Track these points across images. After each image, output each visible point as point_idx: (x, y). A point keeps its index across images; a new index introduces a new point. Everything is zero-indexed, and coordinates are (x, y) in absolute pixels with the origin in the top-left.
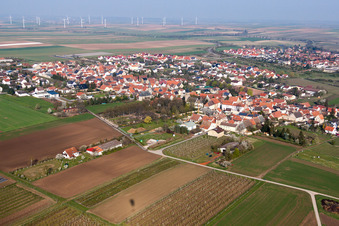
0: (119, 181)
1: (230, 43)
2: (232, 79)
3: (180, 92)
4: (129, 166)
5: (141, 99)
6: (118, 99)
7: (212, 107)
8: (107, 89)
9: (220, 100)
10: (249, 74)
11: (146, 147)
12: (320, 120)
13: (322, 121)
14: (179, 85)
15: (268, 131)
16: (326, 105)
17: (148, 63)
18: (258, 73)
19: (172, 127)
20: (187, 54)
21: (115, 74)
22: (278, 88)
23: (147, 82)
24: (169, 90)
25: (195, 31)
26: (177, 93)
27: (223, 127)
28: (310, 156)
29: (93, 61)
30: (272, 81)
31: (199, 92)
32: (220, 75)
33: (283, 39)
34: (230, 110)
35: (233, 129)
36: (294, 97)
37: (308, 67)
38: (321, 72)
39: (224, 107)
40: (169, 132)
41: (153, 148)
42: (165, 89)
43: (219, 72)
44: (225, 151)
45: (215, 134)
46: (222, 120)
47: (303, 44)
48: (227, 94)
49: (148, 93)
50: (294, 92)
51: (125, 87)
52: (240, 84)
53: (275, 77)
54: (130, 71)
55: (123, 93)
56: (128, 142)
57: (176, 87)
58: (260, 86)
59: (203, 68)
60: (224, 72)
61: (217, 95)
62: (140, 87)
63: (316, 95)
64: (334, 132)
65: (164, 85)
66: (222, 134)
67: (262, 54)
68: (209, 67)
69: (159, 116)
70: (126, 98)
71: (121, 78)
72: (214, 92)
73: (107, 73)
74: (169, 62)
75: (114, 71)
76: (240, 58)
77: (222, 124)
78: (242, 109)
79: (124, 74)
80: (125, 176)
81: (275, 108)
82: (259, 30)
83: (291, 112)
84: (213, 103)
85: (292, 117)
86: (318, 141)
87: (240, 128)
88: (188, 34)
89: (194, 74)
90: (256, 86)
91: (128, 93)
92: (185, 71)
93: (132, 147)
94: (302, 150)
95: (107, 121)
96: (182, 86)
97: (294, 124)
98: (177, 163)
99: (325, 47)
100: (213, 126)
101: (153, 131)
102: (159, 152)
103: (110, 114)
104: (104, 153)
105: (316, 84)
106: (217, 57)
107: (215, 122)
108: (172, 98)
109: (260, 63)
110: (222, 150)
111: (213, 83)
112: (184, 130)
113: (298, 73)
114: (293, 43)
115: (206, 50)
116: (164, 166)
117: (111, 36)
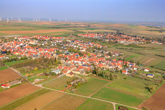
0: (17, 102)
1: (81, 31)
2: (81, 48)
3: (54, 55)
4: (23, 93)
5: (34, 58)
6: (22, 59)
7: (69, 62)
8: (17, 54)
9: (73, 59)
10: (89, 46)
11: (34, 83)
12: (120, 68)
13: (121, 68)
14: (54, 51)
15: (96, 73)
16: (124, 60)
17: (40, 40)
18: (93, 45)
19: (48, 73)
20: (60, 36)
21: (21, 46)
22: (102, 52)
23: (38, 50)
24: (49, 54)
25: (65, 25)
26: (52, 55)
27: (73, 72)
28: (114, 85)
29: (12, 39)
30: (99, 49)
31: (64, 55)
32: (75, 46)
33: (106, 29)
34: (78, 63)
35: (79, 73)
36: (109, 57)
37: (116, 42)
38: (122, 45)
39: (75, 62)
40: (46, 75)
41: (37, 83)
42: (47, 53)
43: (75, 45)
44: (74, 84)
45: (69, 75)
46: (73, 69)
47: (115, 32)
48: (77, 55)
49: (37, 56)
50: (110, 54)
51: (26, 53)
52: (84, 50)
53: (101, 47)
54: (30, 45)
55: (25, 55)
56: (24, 81)
57: (53, 52)
58: (94, 51)
59: (67, 43)
60: (77, 45)
61: (72, 56)
62: (34, 52)
63: (120, 55)
64: (127, 73)
65: (47, 51)
66: (73, 75)
67: (96, 36)
68: (69, 43)
69: (42, 67)
70: (26, 58)
71: (25, 48)
72: (71, 55)
73: (18, 46)
74: (51, 40)
75: (21, 44)
76: (85, 38)
77: (73, 70)
78: (84, 63)
79: (27, 46)
80: (21, 98)
81: (100, 62)
82: (95, 25)
83: (107, 64)
84: (70, 60)
85: (107, 66)
86: (118, 78)
87: (82, 72)
88: (61, 26)
89: (62, 46)
90: (92, 51)
91: (27, 56)
92: (58, 45)
93: (26, 83)
94: (111, 83)
95: (14, 70)
96: (55, 52)
97: (108, 70)
98: (49, 91)
99: (125, 33)
100: (69, 71)
101: (38, 75)
102: (40, 86)
103: (17, 67)
104: (11, 87)
105: (119, 50)
106: (74, 38)
107: (70, 69)
108: (49, 58)
109: (94, 40)
110: (72, 83)
111: (71, 50)
112: (54, 74)
113: (112, 45)
114: (110, 31)
115: (69, 34)
116: (42, 92)
117: (22, 27)
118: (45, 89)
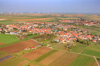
0: (43, 55)
1: (60, 19)
2: (64, 28)
3: (51, 32)
4: (44, 52)
5: (41, 34)
6: (35, 34)
8: (30, 32)
9: (63, 34)
10: (68, 27)
11: (47, 47)
12: (91, 39)
15: (78, 42)
16: (91, 35)
17: (39, 24)
18: (70, 27)
20: (49, 22)
21: (31, 28)
22: (77, 30)
23: (41, 29)
25: (48, 15)
28: (90, 48)
29: (23, 24)
30: (75, 29)
32: (60, 27)
33: (74, 17)
34: (66, 36)
35: (69, 41)
36: (82, 33)
37: (83, 25)
38: (87, 26)
40: (52, 42)
41: (49, 47)
43: (59, 27)
45: (65, 43)
47: (80, 19)
48: (64, 32)
49: (43, 32)
50: (82, 31)
51: (35, 31)
52: (66, 30)
53: (75, 27)
54: (35, 27)
56: (42, 45)
57: (49, 31)
58: (72, 30)
59: (55, 25)
60: (61, 26)
62: (39, 31)
63: (87, 32)
64: (95, 42)
65: (46, 30)
67: (70, 22)
68: (56, 25)
69: (48, 38)
70: (37, 34)
71: (33, 29)
72: (60, 32)
73: (29, 27)
74: (45, 24)
75: (30, 27)
76: (64, 23)
77: (66, 40)
78: (70, 36)
80: (45, 54)
81: (78, 36)
82: (66, 15)
84: (61, 35)
85: (83, 38)
86: (92, 44)
87: (71, 41)
88: (47, 16)
89: (53, 27)
90: (71, 30)
92: (50, 27)
93: (43, 47)
94: (88, 46)
95: (34, 40)
96: (51, 30)
97: (84, 40)
98: (57, 50)
99: (86, 20)
100: (63, 41)
101: (48, 42)
102: (51, 48)
103: (35, 38)
104: (37, 48)
105: (87, 29)
106: (57, 23)
107: (64, 39)
108: (49, 33)
109: (70, 24)
110: (68, 47)
112: (56, 42)
113: (81, 27)
114: (77, 19)
115: (54, 20)
118: (54, 50)
